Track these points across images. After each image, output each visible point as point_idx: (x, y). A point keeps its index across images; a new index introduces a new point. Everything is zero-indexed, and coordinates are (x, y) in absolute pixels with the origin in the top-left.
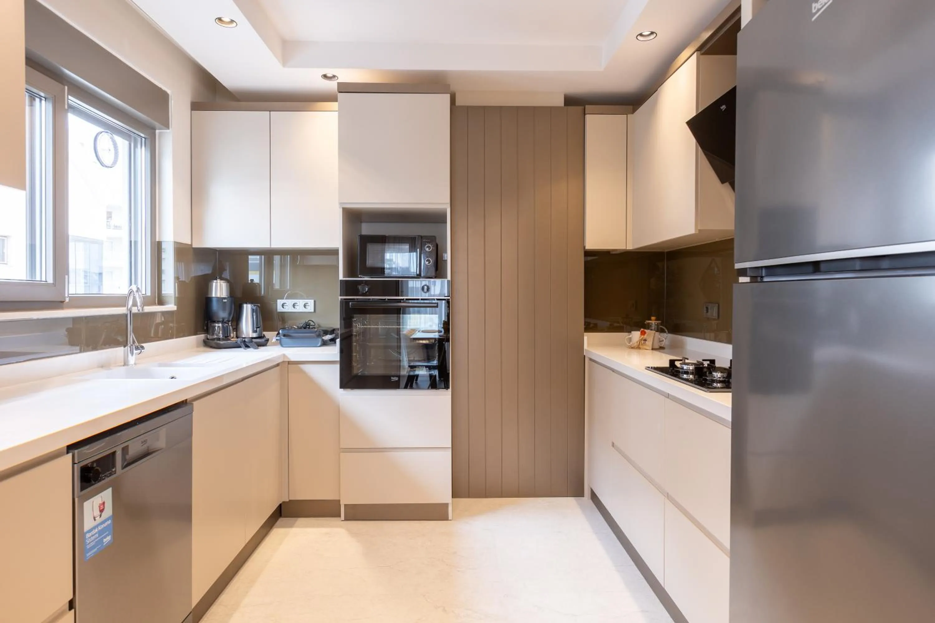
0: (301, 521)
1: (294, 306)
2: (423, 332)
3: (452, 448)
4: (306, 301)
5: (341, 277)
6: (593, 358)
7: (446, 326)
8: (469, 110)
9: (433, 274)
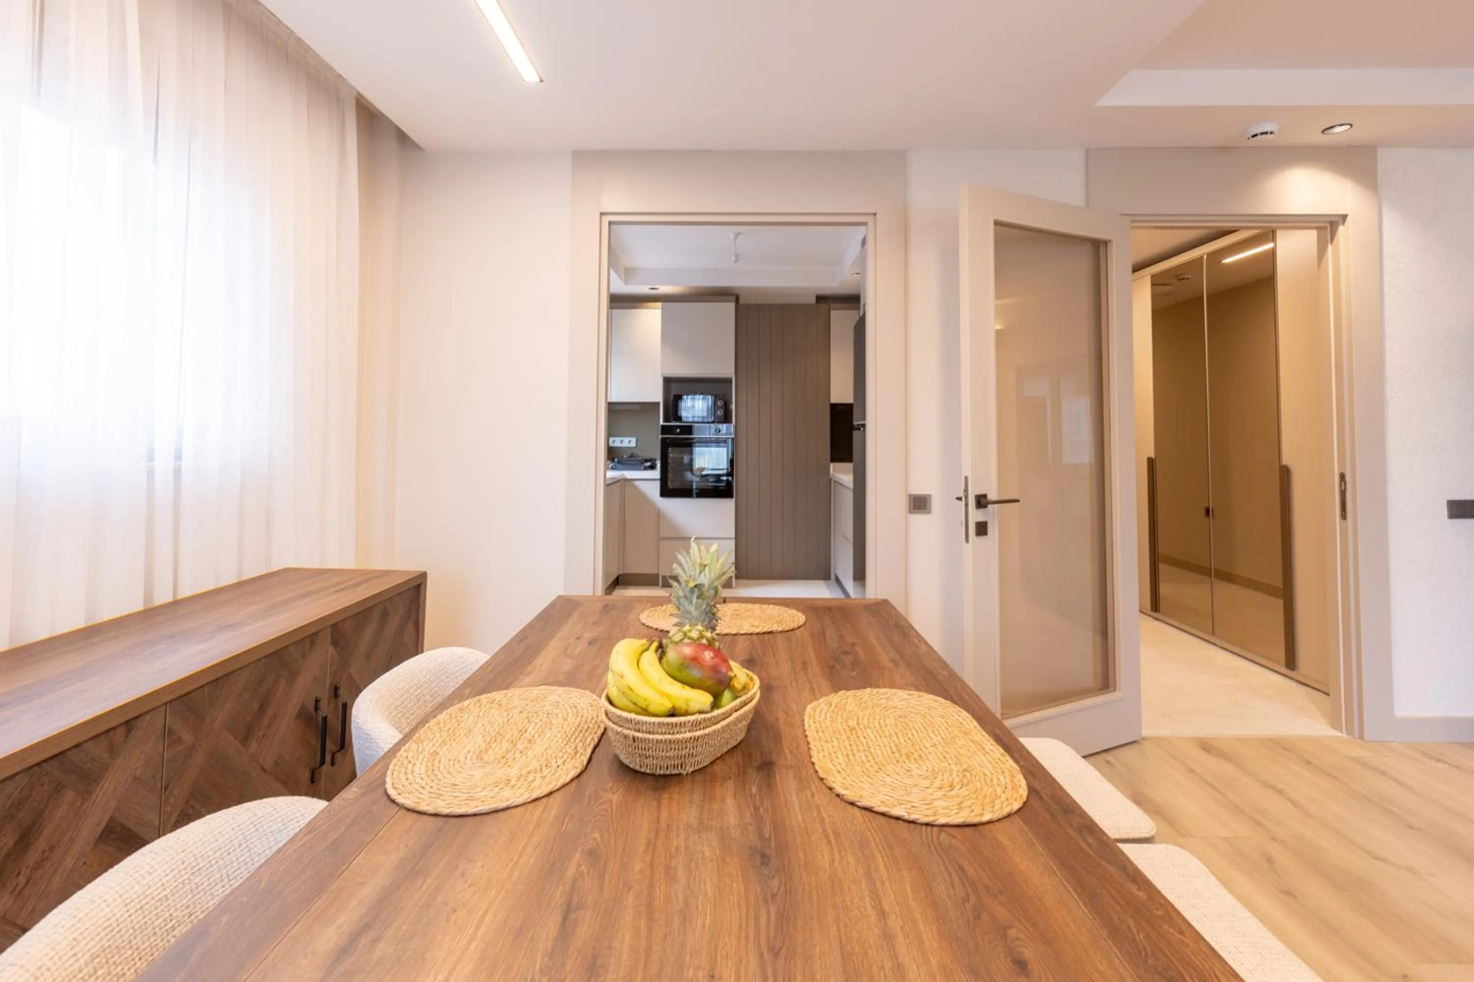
0: (632, 587)
1: (622, 442)
2: (712, 469)
3: (736, 538)
4: (630, 439)
5: (661, 423)
6: (837, 480)
7: (732, 462)
8: (748, 307)
9: (723, 421)
